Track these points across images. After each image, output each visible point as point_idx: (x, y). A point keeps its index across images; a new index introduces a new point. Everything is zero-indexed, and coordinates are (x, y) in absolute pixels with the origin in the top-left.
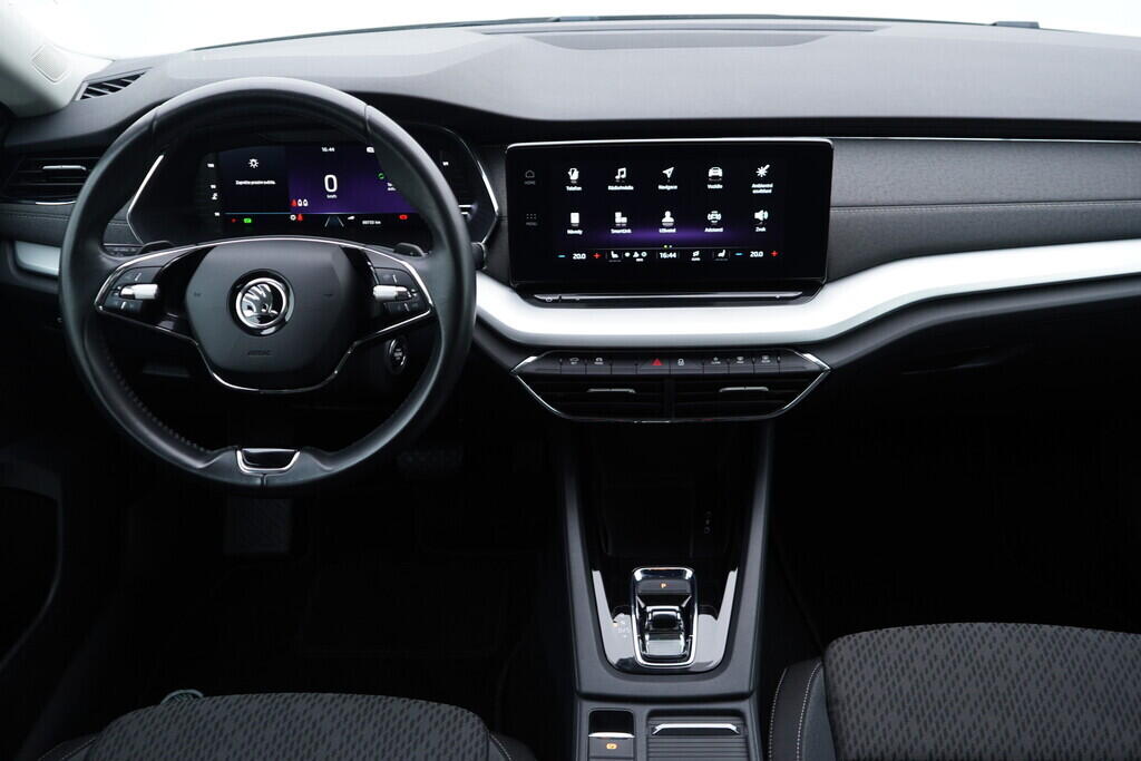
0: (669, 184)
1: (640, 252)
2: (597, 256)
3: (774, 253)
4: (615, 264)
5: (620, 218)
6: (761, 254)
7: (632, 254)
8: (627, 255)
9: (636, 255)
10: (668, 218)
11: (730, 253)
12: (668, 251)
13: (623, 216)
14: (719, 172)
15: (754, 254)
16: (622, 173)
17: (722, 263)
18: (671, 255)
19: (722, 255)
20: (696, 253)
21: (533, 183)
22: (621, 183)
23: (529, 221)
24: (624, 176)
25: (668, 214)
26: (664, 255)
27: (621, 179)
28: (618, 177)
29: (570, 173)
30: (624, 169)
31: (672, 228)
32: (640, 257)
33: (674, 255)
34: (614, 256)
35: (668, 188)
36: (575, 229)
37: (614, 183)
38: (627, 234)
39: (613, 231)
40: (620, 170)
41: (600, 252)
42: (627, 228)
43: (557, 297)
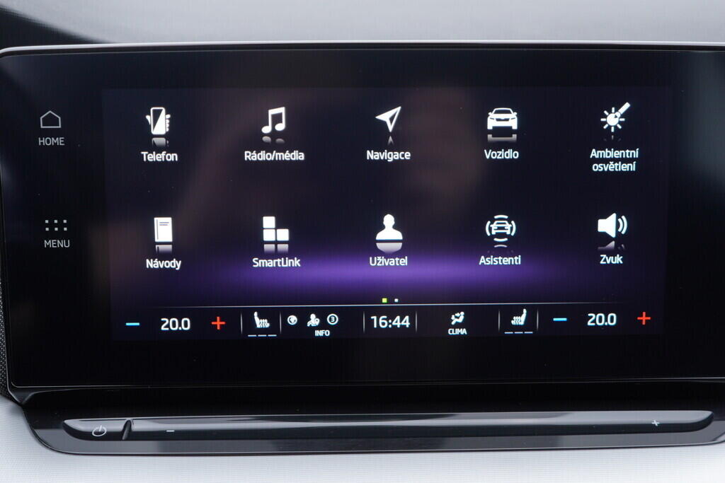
0: (392, 148)
1: (322, 315)
2: (218, 323)
3: (644, 318)
4: (262, 344)
5: (273, 231)
6: (611, 320)
7: (304, 318)
8: (292, 319)
9: (314, 321)
10: (389, 232)
11: (540, 314)
12: (391, 313)
13: (279, 225)
14: (512, 121)
15: (596, 319)
16: (277, 119)
17: (519, 341)
18: (397, 322)
19: (519, 320)
20: (459, 318)
21: (59, 141)
22: (278, 142)
23: (52, 235)
24: (280, 127)
25: (389, 220)
26: (381, 322)
27: (274, 134)
28: (267, 130)
29: (150, 118)
30: (282, 110)
31: (399, 254)
32: (323, 325)
33: (406, 322)
34: (261, 323)
35: (391, 156)
36: (164, 256)
37: (259, 146)
38: (292, 269)
39: (258, 263)
40: (272, 112)
41: (224, 315)
42: (290, 254)
43: (116, 425)
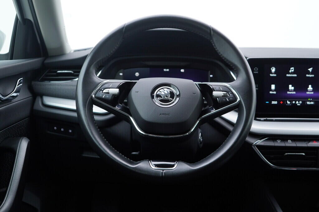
0: (311, 74)
1: (299, 101)
4: (289, 106)
5: (291, 87)
7: (296, 102)
8: (294, 102)
9: (297, 102)
10: (310, 88)
12: (310, 101)
13: (292, 86)
16: (292, 69)
18: (311, 103)
21: (257, 72)
22: (292, 73)
24: (293, 71)
25: (310, 86)
26: (308, 103)
27: (292, 72)
28: (290, 71)
29: (271, 69)
30: (293, 68)
31: (312, 92)
32: (299, 103)
33: (313, 103)
34: (288, 102)
35: (311, 76)
36: (273, 91)
37: (289, 73)
38: (294, 94)
39: (288, 93)
40: (291, 68)
41: (282, 101)
42: (294, 91)
43: (265, 119)
